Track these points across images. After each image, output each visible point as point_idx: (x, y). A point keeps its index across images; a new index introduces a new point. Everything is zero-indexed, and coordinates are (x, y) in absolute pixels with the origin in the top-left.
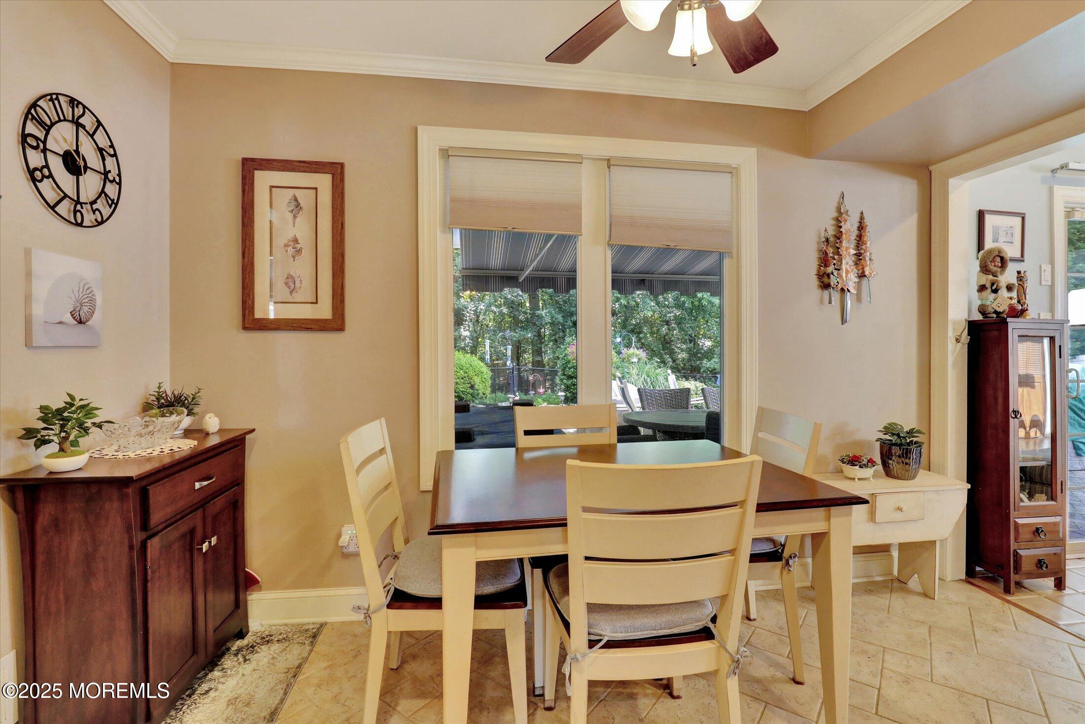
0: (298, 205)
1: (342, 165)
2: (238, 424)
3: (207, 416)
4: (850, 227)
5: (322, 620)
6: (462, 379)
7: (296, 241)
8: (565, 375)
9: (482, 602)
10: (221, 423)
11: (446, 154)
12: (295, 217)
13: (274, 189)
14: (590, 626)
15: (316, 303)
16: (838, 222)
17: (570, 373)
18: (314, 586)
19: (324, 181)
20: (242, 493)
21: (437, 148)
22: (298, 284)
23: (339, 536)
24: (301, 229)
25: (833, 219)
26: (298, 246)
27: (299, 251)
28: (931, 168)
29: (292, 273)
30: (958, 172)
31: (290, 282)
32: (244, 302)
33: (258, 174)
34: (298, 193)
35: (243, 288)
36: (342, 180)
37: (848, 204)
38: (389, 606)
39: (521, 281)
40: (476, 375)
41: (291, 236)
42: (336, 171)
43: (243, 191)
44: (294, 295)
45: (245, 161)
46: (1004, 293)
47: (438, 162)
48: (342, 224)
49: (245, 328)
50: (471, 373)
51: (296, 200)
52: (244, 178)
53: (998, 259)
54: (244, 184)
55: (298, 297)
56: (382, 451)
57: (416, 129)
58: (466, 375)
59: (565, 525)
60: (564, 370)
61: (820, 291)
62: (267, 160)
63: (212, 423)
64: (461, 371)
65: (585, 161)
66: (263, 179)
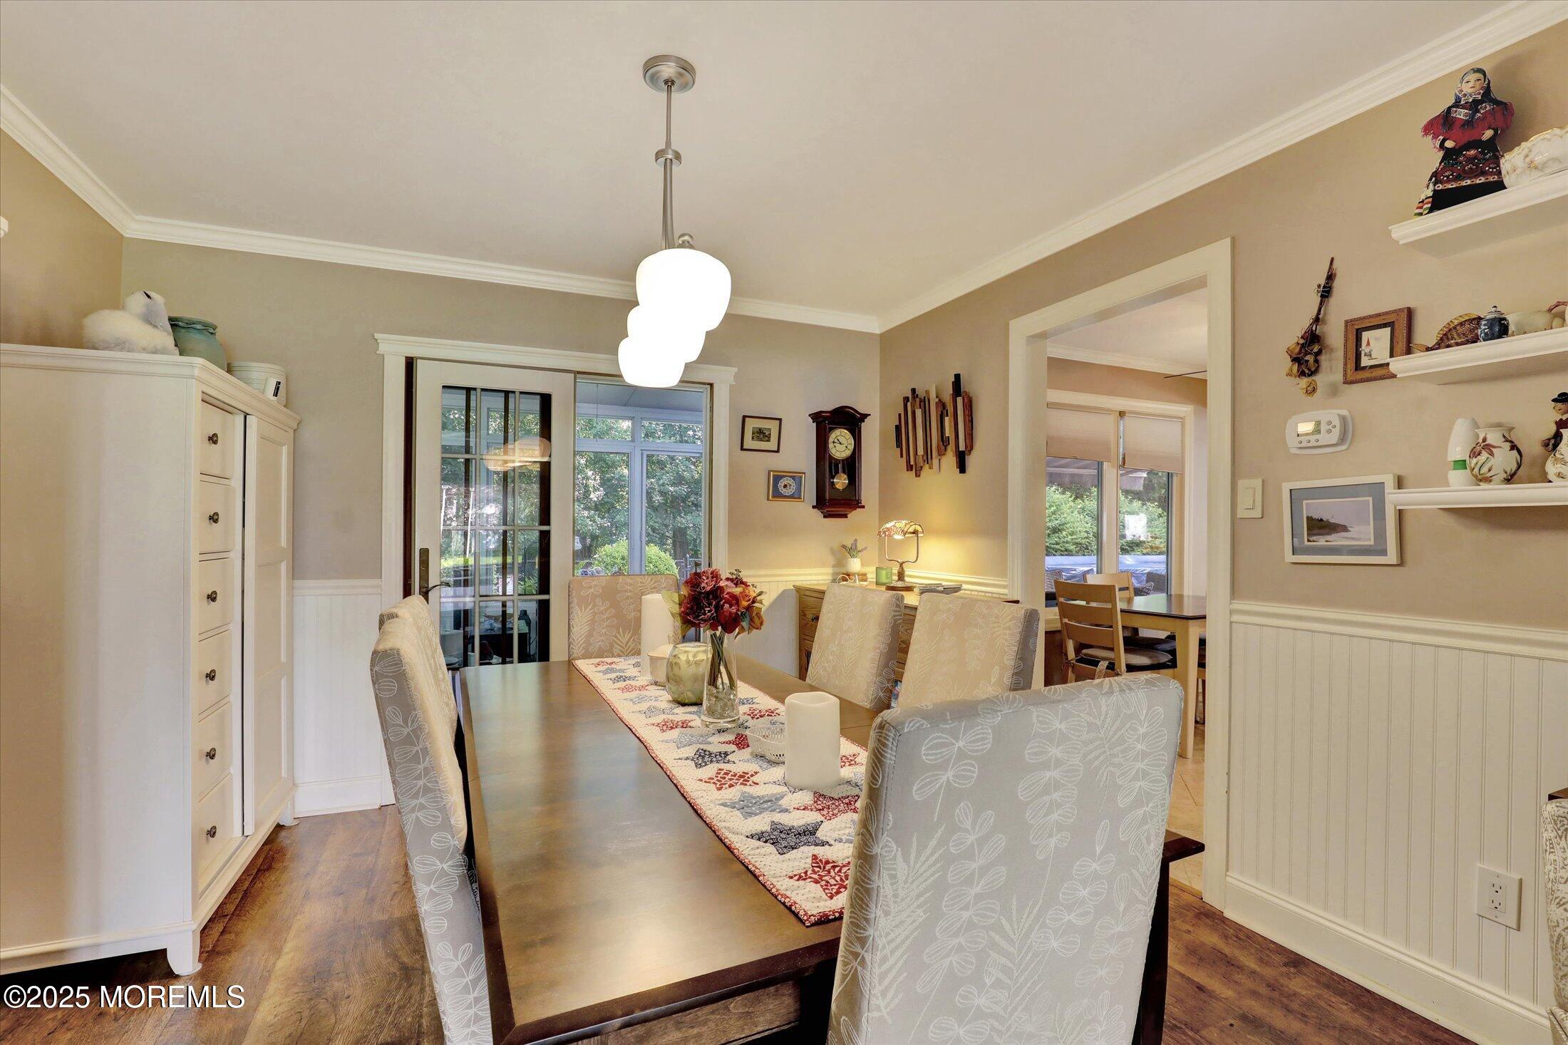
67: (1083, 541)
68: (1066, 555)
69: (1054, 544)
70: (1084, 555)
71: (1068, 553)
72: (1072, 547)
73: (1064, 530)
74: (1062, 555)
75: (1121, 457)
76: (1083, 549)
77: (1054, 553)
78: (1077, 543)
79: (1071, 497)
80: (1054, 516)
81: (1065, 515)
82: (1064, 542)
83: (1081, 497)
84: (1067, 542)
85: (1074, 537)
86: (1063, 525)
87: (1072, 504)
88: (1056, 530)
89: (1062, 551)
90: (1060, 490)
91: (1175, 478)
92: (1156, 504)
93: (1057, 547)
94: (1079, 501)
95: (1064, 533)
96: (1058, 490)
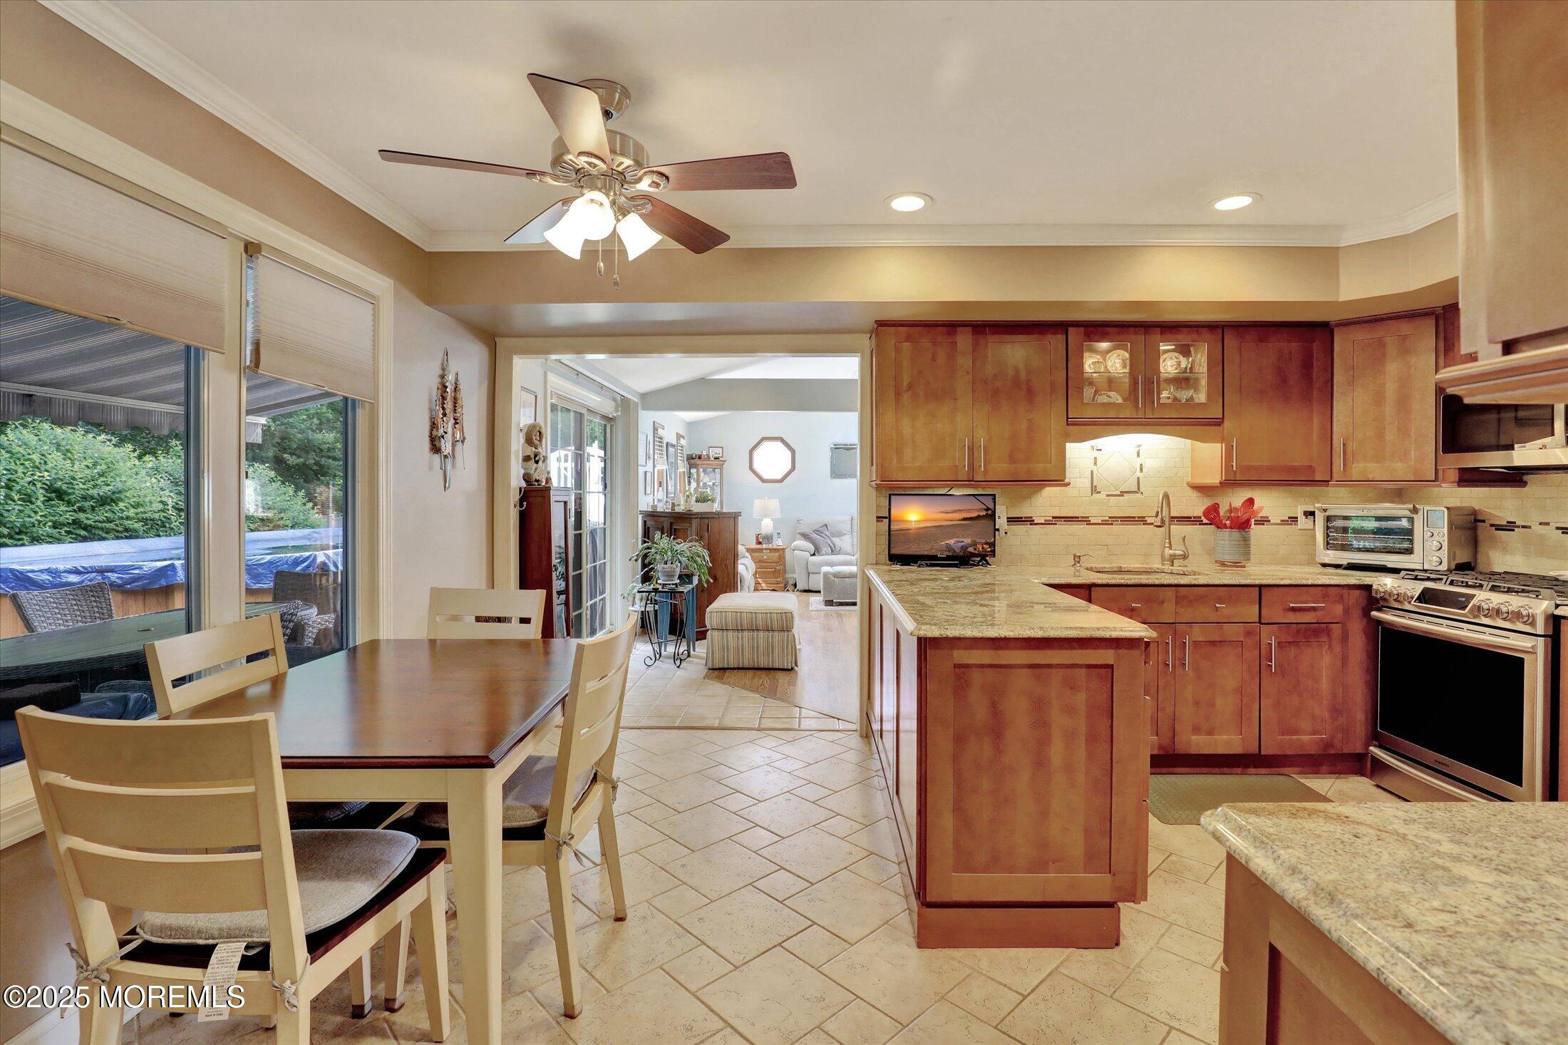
16: (444, 381)
28: (497, 340)
61: (431, 455)
67: (156, 516)
68: (127, 538)
69: (104, 522)
70: (159, 536)
71: (130, 534)
72: (138, 526)
73: (122, 500)
74: (118, 538)
75: (249, 348)
76: (156, 527)
77: (104, 535)
78: (147, 519)
79: (134, 451)
80: (102, 479)
81: (124, 478)
82: (122, 518)
83: (153, 452)
84: (128, 518)
85: (140, 510)
86: (120, 492)
87: (137, 462)
88: (105, 501)
89: (118, 531)
90: (114, 440)
91: (359, 412)
92: (267, 465)
93: (108, 525)
94: (147, 458)
95: (121, 505)
96: (110, 441)
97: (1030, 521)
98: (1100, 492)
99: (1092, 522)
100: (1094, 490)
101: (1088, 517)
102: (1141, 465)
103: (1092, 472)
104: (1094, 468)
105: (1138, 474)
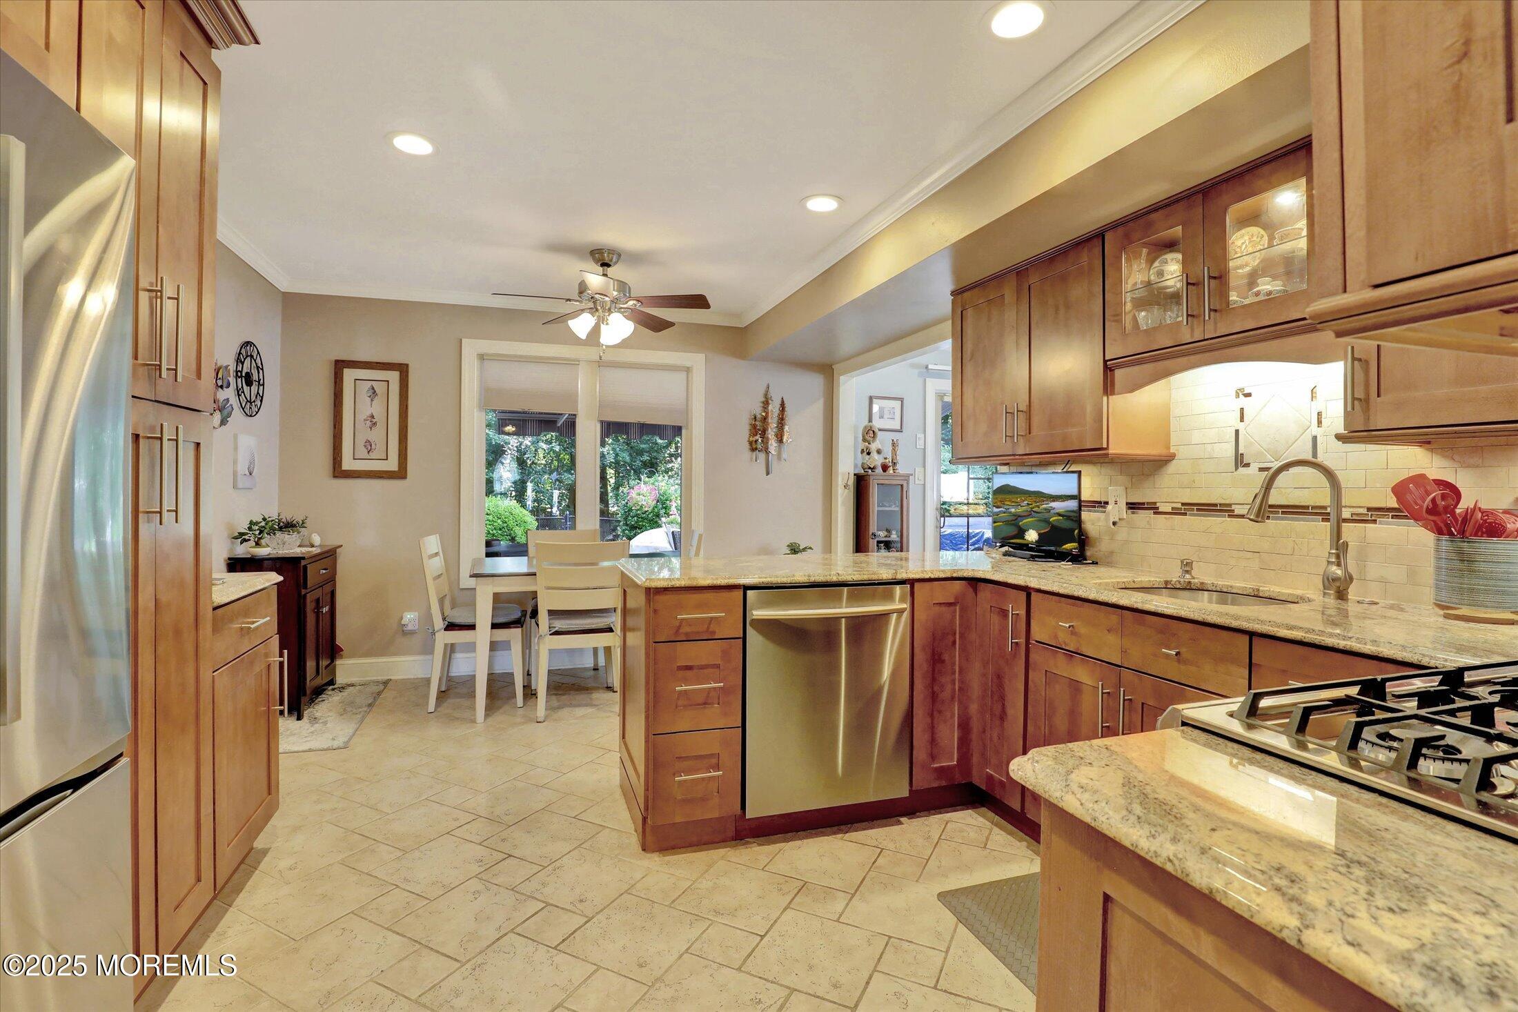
0: (374, 392)
1: (407, 365)
2: (332, 542)
3: (313, 535)
4: (774, 408)
5: (389, 678)
6: (500, 530)
7: (372, 417)
8: (627, 525)
9: (495, 626)
10: (321, 540)
11: (482, 357)
12: (372, 400)
13: (357, 381)
14: (550, 624)
15: (387, 459)
16: (766, 403)
17: (633, 523)
18: (382, 655)
19: (394, 376)
20: (334, 585)
21: (476, 353)
22: (373, 446)
23: (402, 618)
24: (377, 408)
25: (761, 402)
26: (374, 420)
27: (375, 424)
28: (833, 367)
29: (369, 439)
30: (846, 371)
31: (369, 446)
32: (334, 459)
33: (346, 370)
34: (373, 383)
35: (334, 449)
36: (407, 376)
37: (772, 393)
38: (445, 630)
39: (559, 425)
40: (517, 525)
41: (368, 413)
42: (403, 369)
43: (335, 383)
44: (370, 453)
45: (337, 362)
46: (874, 455)
47: (476, 362)
48: (407, 406)
49: (335, 477)
50: (511, 523)
51: (373, 388)
52: (336, 374)
53: (872, 432)
54: (336, 378)
55: (372, 455)
56: (437, 554)
57: (461, 340)
58: (505, 525)
59: (535, 575)
60: (626, 519)
61: (750, 453)
62: (353, 361)
63: (316, 539)
64: (499, 521)
65: (581, 363)
66: (349, 375)
97: (1153, 508)
98: (1248, 465)
99: (1236, 512)
100: (1240, 461)
101: (1230, 505)
102: (1319, 414)
103: (1237, 432)
104: (1241, 426)
105: (1314, 430)
